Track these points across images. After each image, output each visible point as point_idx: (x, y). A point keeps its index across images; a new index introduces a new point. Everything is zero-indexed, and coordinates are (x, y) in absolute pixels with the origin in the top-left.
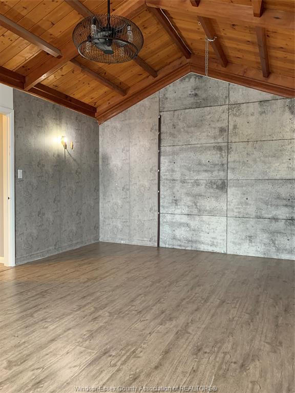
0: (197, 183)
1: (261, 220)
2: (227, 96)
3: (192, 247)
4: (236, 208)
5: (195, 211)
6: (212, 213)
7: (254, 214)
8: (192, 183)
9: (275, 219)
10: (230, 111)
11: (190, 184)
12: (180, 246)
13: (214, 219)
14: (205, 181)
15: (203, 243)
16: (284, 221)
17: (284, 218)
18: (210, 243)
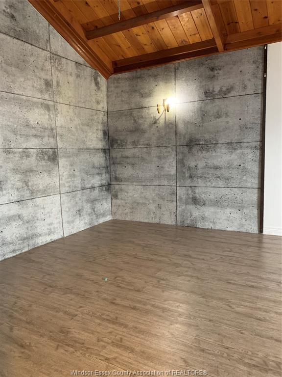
0: (26, 154)
1: (85, 191)
2: (48, 39)
3: (29, 245)
4: (67, 182)
5: (27, 194)
6: (46, 193)
7: (80, 186)
8: (19, 153)
9: (93, 188)
10: (52, 61)
11: (17, 155)
12: (14, 251)
13: (48, 200)
14: (35, 150)
15: (40, 235)
16: (98, 188)
17: (98, 185)
18: (47, 231)
